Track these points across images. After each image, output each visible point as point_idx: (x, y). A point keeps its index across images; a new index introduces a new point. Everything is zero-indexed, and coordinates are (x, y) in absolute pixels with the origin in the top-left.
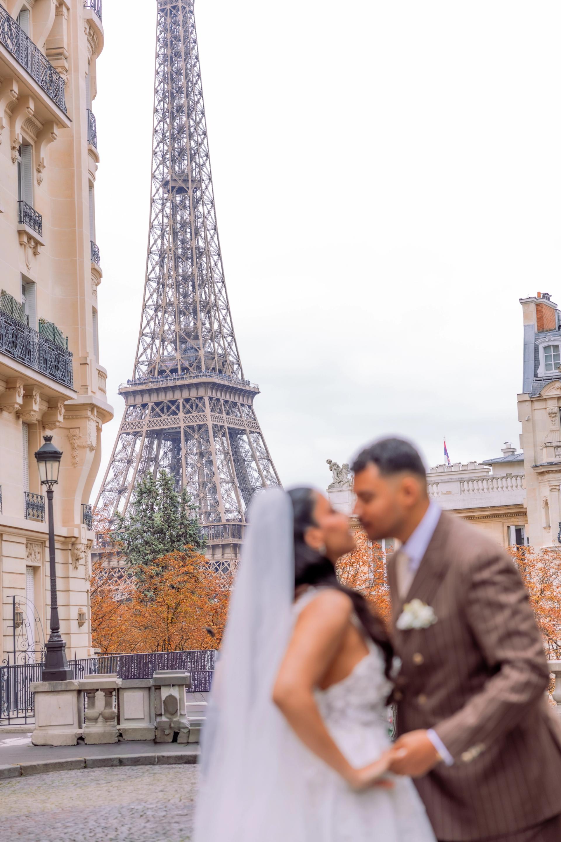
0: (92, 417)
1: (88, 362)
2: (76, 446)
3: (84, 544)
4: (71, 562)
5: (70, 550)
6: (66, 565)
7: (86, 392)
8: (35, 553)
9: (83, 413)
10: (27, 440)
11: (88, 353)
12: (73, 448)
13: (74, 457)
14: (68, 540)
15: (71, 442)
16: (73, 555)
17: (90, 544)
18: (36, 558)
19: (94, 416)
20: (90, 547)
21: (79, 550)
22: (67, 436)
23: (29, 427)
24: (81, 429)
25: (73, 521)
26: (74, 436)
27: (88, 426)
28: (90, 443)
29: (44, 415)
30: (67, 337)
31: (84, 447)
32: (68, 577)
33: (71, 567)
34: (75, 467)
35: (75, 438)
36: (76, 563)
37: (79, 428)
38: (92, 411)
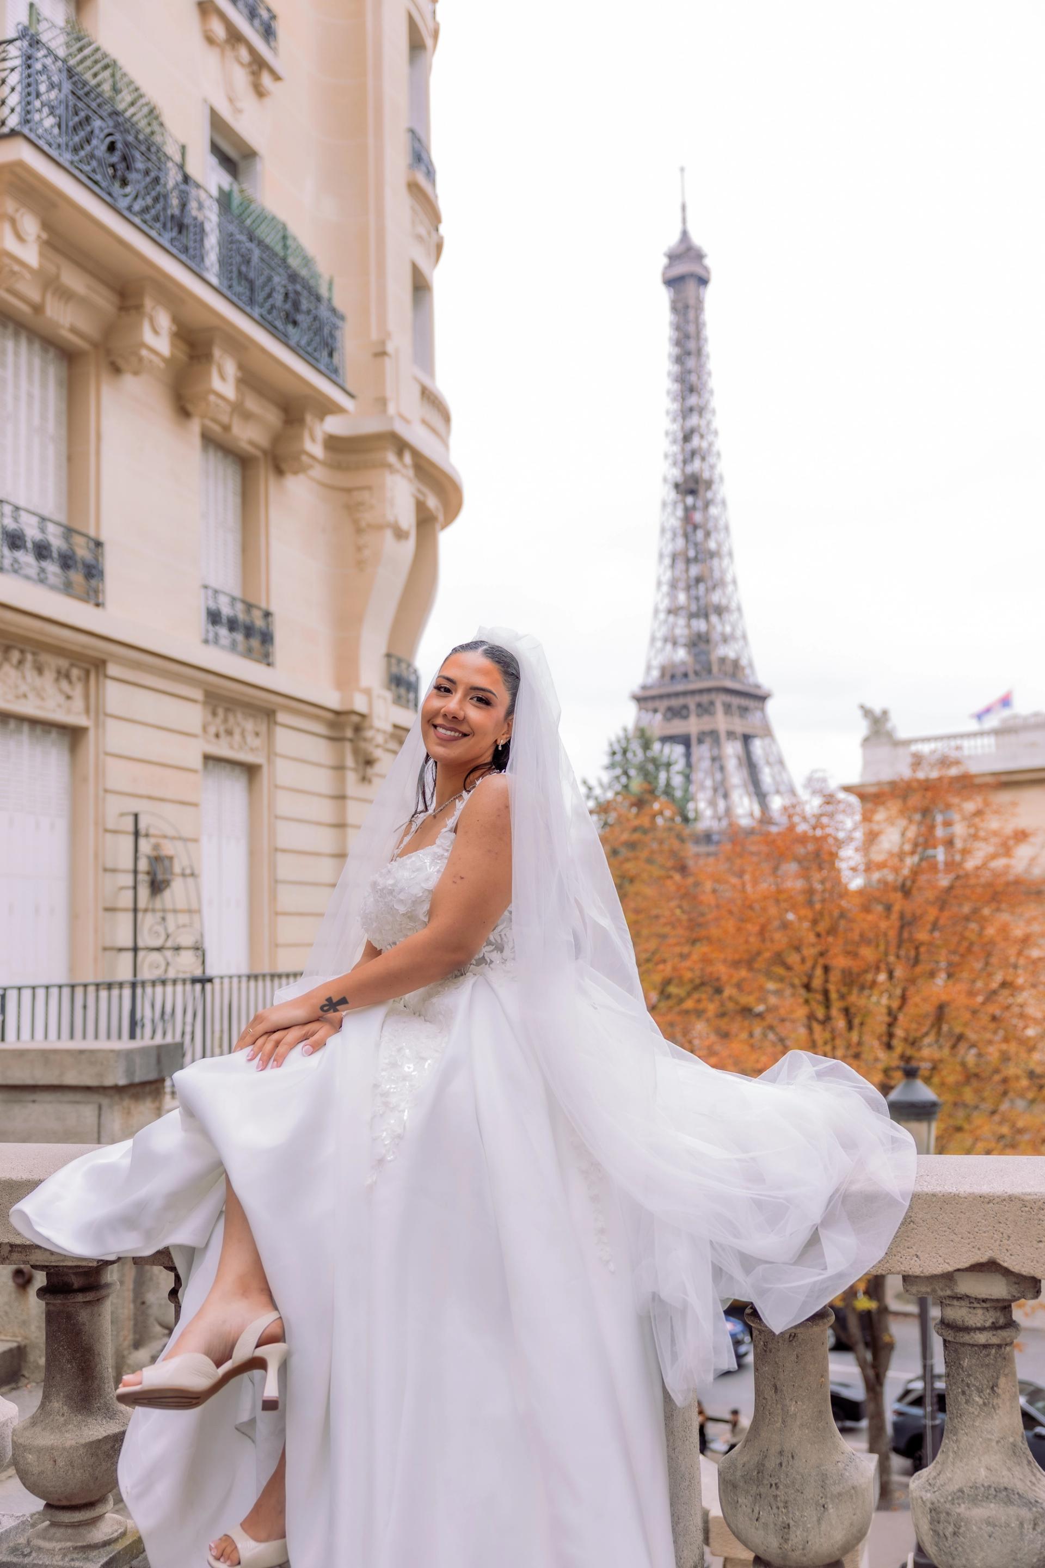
0: (399, 467)
1: (390, 349)
2: (363, 524)
3: (385, 731)
4: (353, 766)
5: (351, 740)
6: (340, 771)
7: (384, 411)
8: (243, 731)
9: (378, 456)
11: (389, 333)
12: (359, 531)
13: (359, 549)
14: (342, 718)
15: (354, 517)
16: (356, 752)
18: (245, 744)
19: (405, 466)
21: (371, 743)
22: (348, 507)
24: (374, 489)
25: (357, 680)
26: (361, 505)
27: (389, 484)
28: (393, 519)
29: (277, 439)
30: (331, 279)
31: (380, 527)
32: (345, 797)
33: (351, 776)
34: (361, 569)
35: (361, 508)
36: (364, 769)
37: (370, 488)
38: (400, 454)
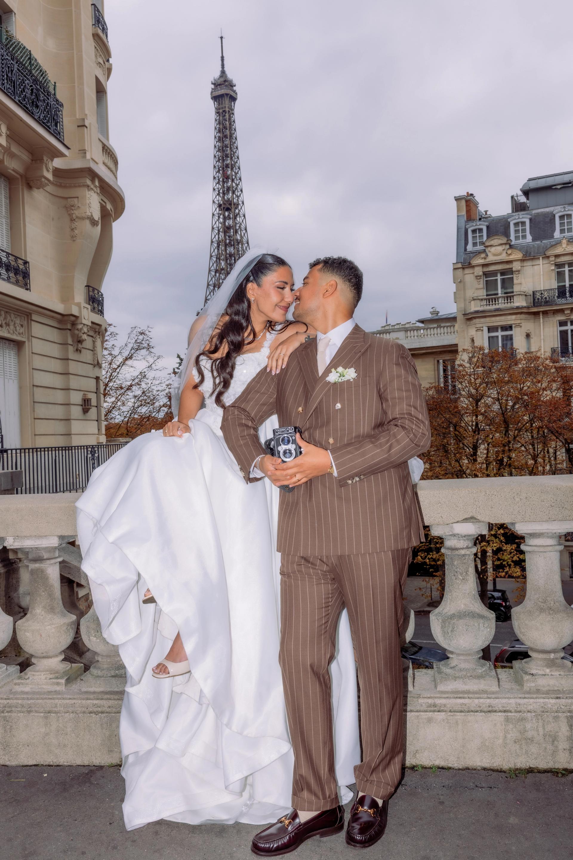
0: (92, 186)
1: (87, 124)
2: (74, 216)
3: (87, 326)
4: (72, 343)
5: (70, 330)
6: (65, 346)
7: (85, 157)
8: (15, 324)
9: (81, 181)
10: (8, 196)
11: (86, 115)
12: (72, 220)
13: (72, 230)
14: (66, 318)
15: (69, 212)
16: (73, 336)
17: (99, 329)
18: (16, 331)
19: (96, 187)
20: (99, 333)
21: (81, 331)
22: (66, 207)
23: (10, 183)
24: (79, 198)
25: (73, 298)
26: (73, 206)
27: (88, 196)
28: (90, 214)
29: (28, 169)
30: (55, 83)
31: (83, 219)
32: (68, 359)
33: (71, 349)
34: (74, 241)
35: (73, 208)
36: (77, 345)
37: (78, 197)
38: (93, 181)
